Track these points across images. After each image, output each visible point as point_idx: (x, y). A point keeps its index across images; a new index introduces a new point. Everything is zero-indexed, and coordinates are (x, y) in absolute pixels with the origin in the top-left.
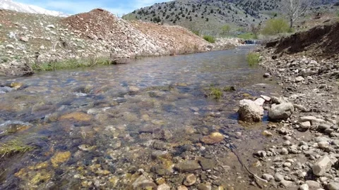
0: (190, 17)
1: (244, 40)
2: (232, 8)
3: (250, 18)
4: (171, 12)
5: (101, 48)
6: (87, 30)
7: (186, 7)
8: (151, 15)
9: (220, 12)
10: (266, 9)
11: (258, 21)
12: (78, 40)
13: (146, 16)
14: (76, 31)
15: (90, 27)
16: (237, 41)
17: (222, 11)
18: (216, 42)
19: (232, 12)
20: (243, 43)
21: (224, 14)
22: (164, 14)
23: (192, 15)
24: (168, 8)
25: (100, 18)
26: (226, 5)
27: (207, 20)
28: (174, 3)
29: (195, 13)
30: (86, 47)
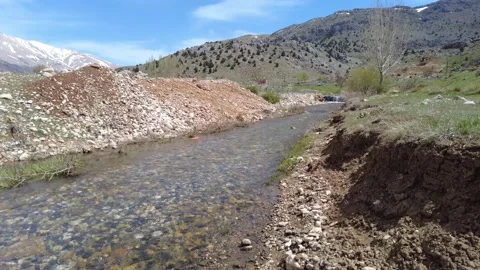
0: (254, 62)
1: (322, 96)
2: (311, 49)
3: (335, 63)
4: (227, 54)
5: (76, 132)
6: (64, 102)
7: (248, 48)
8: (200, 59)
9: (294, 55)
10: (356, 50)
11: (345, 67)
12: (44, 119)
13: (194, 60)
14: (45, 103)
15: (70, 96)
16: (312, 97)
17: (297, 54)
18: (281, 101)
19: (310, 56)
20: (321, 101)
21: (299, 58)
22: (219, 56)
23: (256, 58)
24: (224, 49)
25: (90, 80)
26: (302, 45)
27: (277, 65)
28: (232, 42)
29: (261, 56)
30: (53, 130)
